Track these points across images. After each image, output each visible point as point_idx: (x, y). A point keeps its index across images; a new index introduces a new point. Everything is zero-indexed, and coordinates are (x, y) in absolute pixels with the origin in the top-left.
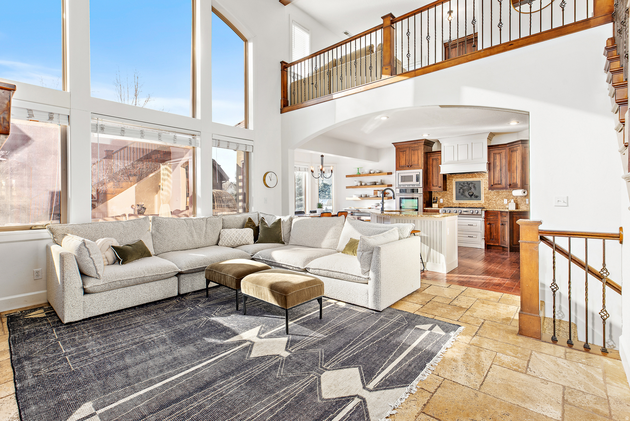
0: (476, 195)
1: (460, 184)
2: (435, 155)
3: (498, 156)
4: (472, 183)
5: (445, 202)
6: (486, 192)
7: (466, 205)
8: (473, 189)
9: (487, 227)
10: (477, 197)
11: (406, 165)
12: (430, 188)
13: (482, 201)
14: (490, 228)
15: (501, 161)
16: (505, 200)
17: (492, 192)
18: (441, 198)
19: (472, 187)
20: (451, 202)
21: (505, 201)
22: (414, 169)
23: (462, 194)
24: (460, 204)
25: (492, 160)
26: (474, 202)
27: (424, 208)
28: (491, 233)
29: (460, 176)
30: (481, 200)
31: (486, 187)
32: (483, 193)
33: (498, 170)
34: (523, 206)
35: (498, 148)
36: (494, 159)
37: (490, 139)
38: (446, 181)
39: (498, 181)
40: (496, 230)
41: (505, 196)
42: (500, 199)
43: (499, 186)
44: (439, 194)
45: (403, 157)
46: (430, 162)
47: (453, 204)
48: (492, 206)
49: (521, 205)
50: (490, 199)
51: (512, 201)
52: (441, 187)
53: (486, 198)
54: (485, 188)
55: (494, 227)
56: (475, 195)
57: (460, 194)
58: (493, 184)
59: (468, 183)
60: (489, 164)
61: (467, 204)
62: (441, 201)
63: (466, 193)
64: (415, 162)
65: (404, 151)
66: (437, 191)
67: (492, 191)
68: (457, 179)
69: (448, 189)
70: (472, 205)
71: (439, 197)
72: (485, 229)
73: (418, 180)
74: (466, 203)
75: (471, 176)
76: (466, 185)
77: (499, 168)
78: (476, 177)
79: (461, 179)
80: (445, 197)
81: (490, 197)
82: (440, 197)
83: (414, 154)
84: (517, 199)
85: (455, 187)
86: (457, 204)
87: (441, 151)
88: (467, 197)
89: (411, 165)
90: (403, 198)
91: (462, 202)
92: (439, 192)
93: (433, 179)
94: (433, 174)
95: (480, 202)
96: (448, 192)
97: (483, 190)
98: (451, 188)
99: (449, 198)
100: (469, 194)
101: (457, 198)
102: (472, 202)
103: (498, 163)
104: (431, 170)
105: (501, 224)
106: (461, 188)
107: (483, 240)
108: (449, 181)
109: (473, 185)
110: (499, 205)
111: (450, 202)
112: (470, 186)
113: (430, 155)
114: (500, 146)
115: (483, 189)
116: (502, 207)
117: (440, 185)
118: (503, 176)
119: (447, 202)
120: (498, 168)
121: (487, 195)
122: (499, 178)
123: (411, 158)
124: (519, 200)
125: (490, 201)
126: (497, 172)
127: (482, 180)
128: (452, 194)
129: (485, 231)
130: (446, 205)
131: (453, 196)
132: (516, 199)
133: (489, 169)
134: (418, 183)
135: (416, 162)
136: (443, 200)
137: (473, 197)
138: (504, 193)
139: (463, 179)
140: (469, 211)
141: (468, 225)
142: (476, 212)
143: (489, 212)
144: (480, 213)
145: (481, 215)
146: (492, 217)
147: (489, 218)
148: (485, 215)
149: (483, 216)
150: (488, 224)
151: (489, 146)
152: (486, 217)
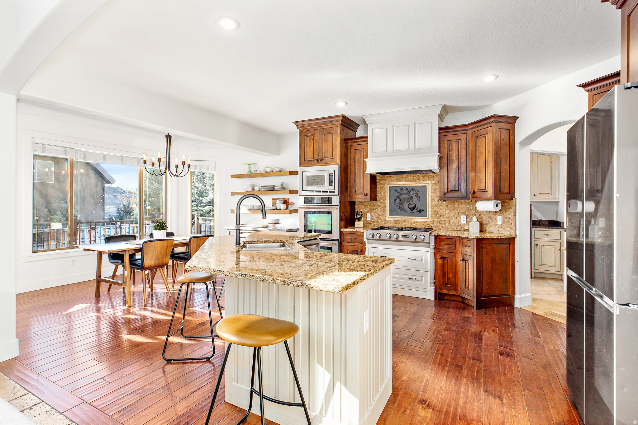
0: (420, 208)
1: (396, 191)
2: (359, 143)
3: (454, 146)
4: (413, 189)
5: (374, 218)
6: (435, 203)
7: (404, 223)
8: (415, 199)
9: (439, 264)
10: (421, 212)
11: (315, 159)
12: (352, 196)
13: (429, 218)
14: (444, 264)
15: (460, 153)
16: (462, 216)
17: (444, 204)
18: (368, 212)
19: (414, 196)
20: (382, 218)
21: (464, 219)
22: (326, 164)
23: (399, 207)
24: (395, 221)
25: (445, 151)
26: (416, 220)
27: (342, 230)
28: (444, 273)
29: (396, 178)
30: (427, 217)
31: (434, 196)
32: (430, 204)
33: (454, 169)
34: (492, 228)
35: (455, 131)
36: (449, 150)
37: (441, 117)
38: (376, 185)
39: (455, 186)
40: (452, 268)
41: (462, 211)
42: (456, 216)
43: (456, 194)
44: (366, 206)
45: (309, 146)
46: (352, 155)
47: (386, 222)
48: (443, 225)
49: (489, 225)
50: (440, 215)
51: (474, 219)
52: (367, 195)
53: (435, 213)
54: (433, 198)
55: (450, 262)
56: (418, 208)
57: (396, 207)
58: (446, 191)
59: (408, 190)
60: (441, 158)
61: (407, 223)
62: (369, 217)
63: (405, 206)
64: (327, 153)
65: (311, 136)
66: (362, 202)
67: (443, 203)
68: (391, 183)
69: (378, 198)
70: (413, 224)
71: (365, 210)
72: (435, 266)
73: (331, 183)
74: (405, 221)
75: (412, 178)
76: (405, 192)
77: (456, 165)
78: (419, 179)
79: (398, 183)
80: (374, 211)
81: (441, 212)
82: (367, 210)
83: (326, 141)
84: (482, 215)
85: (389, 195)
86: (391, 223)
87: (367, 137)
88: (406, 211)
89: (322, 158)
91: (398, 218)
92: (365, 203)
93: (355, 181)
94: (355, 174)
95: (426, 220)
96: (378, 203)
97: (430, 200)
98: (383, 196)
99: (380, 213)
100: (410, 206)
101: (392, 213)
102: (414, 220)
103: (454, 157)
104: (353, 167)
105: (461, 259)
106: (398, 197)
107: (433, 285)
108: (380, 185)
109: (415, 192)
110: (454, 224)
111: (381, 219)
112: (411, 193)
113: (351, 143)
114: (458, 129)
115: (430, 198)
116: (459, 228)
117: (366, 192)
118: (462, 178)
119: (377, 219)
120: (455, 165)
121: (436, 209)
122: (455, 181)
123: (321, 147)
124: (484, 218)
125: (441, 218)
126: (454, 171)
127: (428, 184)
128: (385, 207)
129: (435, 269)
130: (375, 224)
131: (385, 210)
132: (480, 215)
133: (441, 167)
134: (332, 187)
135: (329, 154)
136: (372, 216)
137: (415, 211)
138: (463, 206)
139: (400, 183)
140: (410, 237)
141: (409, 259)
142: (422, 237)
143: (442, 237)
144: (427, 240)
145: (429, 243)
146: (446, 247)
147: (441, 247)
148: (435, 243)
149: (433, 244)
150: (440, 258)
151: (440, 129)
152: (437, 246)
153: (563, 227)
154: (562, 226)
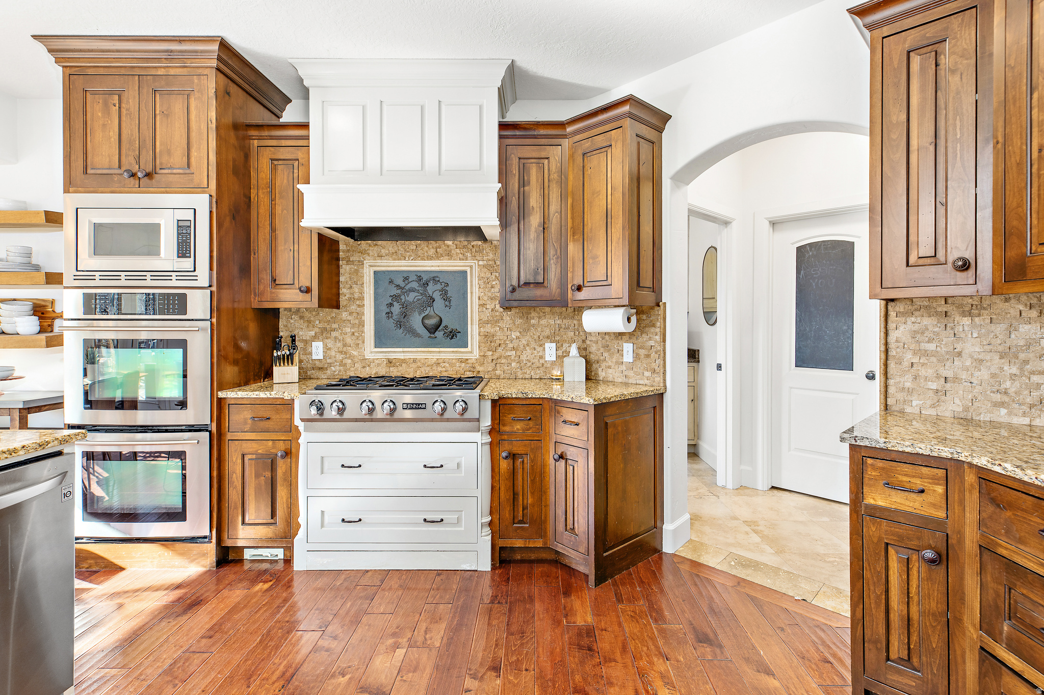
0: (451, 327)
1: (391, 282)
2: (284, 143)
3: (533, 173)
4: (435, 278)
5: (333, 353)
6: (487, 314)
7: (414, 366)
8: (439, 304)
9: (502, 471)
10: (455, 336)
11: (124, 168)
12: (261, 294)
13: (473, 350)
14: (513, 473)
15: (546, 192)
16: (547, 345)
17: (507, 316)
18: (315, 338)
19: (437, 296)
20: (355, 353)
21: (550, 351)
22: (168, 189)
23: (399, 325)
24: (390, 362)
25: (514, 183)
26: (443, 356)
27: (221, 394)
28: (515, 495)
29: (392, 250)
30: (469, 349)
31: (486, 298)
32: (476, 318)
33: (533, 229)
34: (610, 371)
35: (535, 137)
36: (523, 183)
37: (504, 98)
38: (338, 267)
39: (536, 273)
40: (533, 481)
41: (547, 332)
42: (533, 344)
43: (538, 292)
44: (309, 322)
45: (104, 125)
46: (262, 175)
47: (366, 363)
48: (506, 368)
49: (604, 365)
50: (498, 342)
51: (574, 351)
52: (308, 290)
53: (487, 338)
54: (481, 302)
55: (527, 466)
56: (446, 327)
57: (391, 324)
58: (515, 283)
59: (424, 280)
60: (503, 201)
61: (419, 364)
62: (317, 350)
63: (416, 320)
64: (169, 152)
65: (111, 93)
66: (298, 310)
67: (505, 314)
68: (379, 262)
69: (343, 300)
70: (435, 368)
71: (303, 334)
72: (492, 477)
73: (184, 249)
74: (415, 361)
75: (432, 252)
76: (415, 285)
77: (538, 220)
78: (449, 255)
79: (397, 263)
80: (334, 334)
81: (500, 335)
82: (313, 333)
83: (167, 115)
84: (588, 342)
85: (372, 292)
86: (379, 365)
87: (306, 126)
88: (417, 335)
89: (149, 169)
90: (98, 344)
91: (397, 353)
92: (307, 314)
93: (273, 249)
94: (273, 230)
95: (465, 356)
96: (344, 315)
97: (476, 307)
98: (356, 296)
99: (349, 340)
100: (427, 322)
101: (381, 340)
102: (435, 356)
103: (534, 201)
104: (264, 210)
105: (557, 455)
106: (396, 298)
107: (487, 530)
108: (348, 267)
109: (439, 287)
110: (529, 364)
111: (351, 357)
112: (431, 288)
113: (260, 138)
114: (542, 132)
115: (476, 302)
116: (539, 373)
117: (305, 283)
118: (551, 252)
119: (340, 357)
120: (535, 220)
121: (489, 328)
122: (536, 259)
123: (148, 134)
124: (593, 348)
125: (500, 350)
126: (533, 235)
127: (471, 267)
128: (362, 324)
129: (492, 487)
130: (337, 372)
131: (363, 332)
132: (584, 341)
133: (504, 223)
134: (187, 264)
135: (178, 158)
136: (327, 349)
137: (439, 334)
138: (548, 322)
139: (403, 262)
140: (429, 406)
141: (425, 466)
142: (459, 406)
143: (509, 402)
144: (472, 413)
145: (478, 420)
146: (518, 426)
147: (507, 429)
148: (493, 419)
149: (487, 422)
150: (506, 458)
151: (503, 126)
152: (496, 426)
153: (699, 358)
154: (697, 356)
